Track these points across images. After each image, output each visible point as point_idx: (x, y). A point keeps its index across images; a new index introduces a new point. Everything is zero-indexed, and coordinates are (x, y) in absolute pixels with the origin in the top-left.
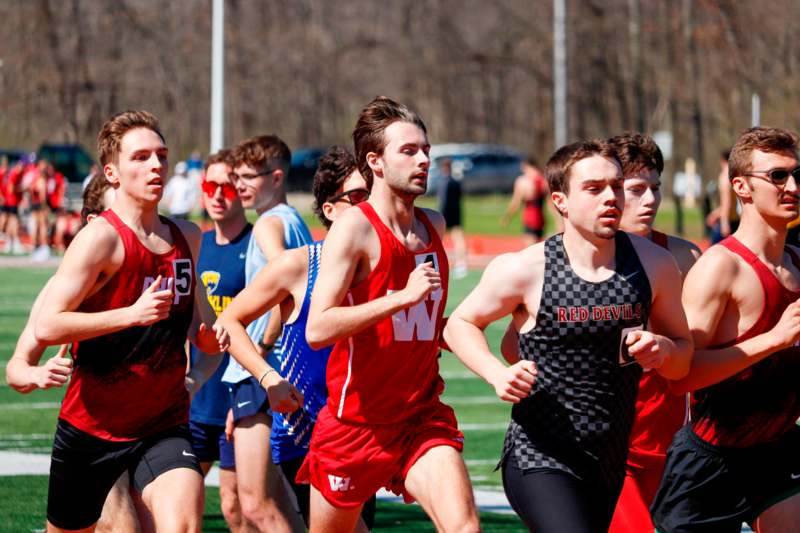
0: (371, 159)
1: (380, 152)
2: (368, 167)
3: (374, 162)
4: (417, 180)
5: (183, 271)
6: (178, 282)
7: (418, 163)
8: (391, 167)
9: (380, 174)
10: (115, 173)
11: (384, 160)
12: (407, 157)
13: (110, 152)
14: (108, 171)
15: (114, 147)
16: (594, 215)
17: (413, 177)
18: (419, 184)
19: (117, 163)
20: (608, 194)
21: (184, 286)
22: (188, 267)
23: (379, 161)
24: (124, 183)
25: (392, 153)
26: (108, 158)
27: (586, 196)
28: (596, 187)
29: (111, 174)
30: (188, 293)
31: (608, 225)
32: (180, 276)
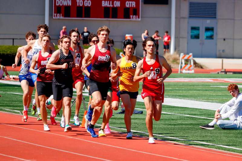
16: (66, 46)
20: (68, 43)
27: (65, 44)
28: (66, 42)
31: (68, 48)
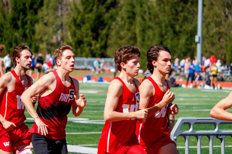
0: (17, 59)
1: (19, 57)
2: (16, 61)
3: (17, 60)
4: (29, 66)
5: (72, 93)
6: (70, 96)
7: (29, 61)
8: (22, 61)
9: (19, 63)
10: (60, 62)
11: (20, 60)
12: (26, 59)
13: (58, 56)
14: (58, 62)
15: (60, 55)
17: (27, 65)
18: (29, 67)
19: (61, 59)
21: (72, 97)
22: (73, 92)
23: (19, 60)
24: (62, 65)
25: (23, 58)
26: (58, 58)
29: (58, 63)
30: (72, 100)
32: (71, 94)
